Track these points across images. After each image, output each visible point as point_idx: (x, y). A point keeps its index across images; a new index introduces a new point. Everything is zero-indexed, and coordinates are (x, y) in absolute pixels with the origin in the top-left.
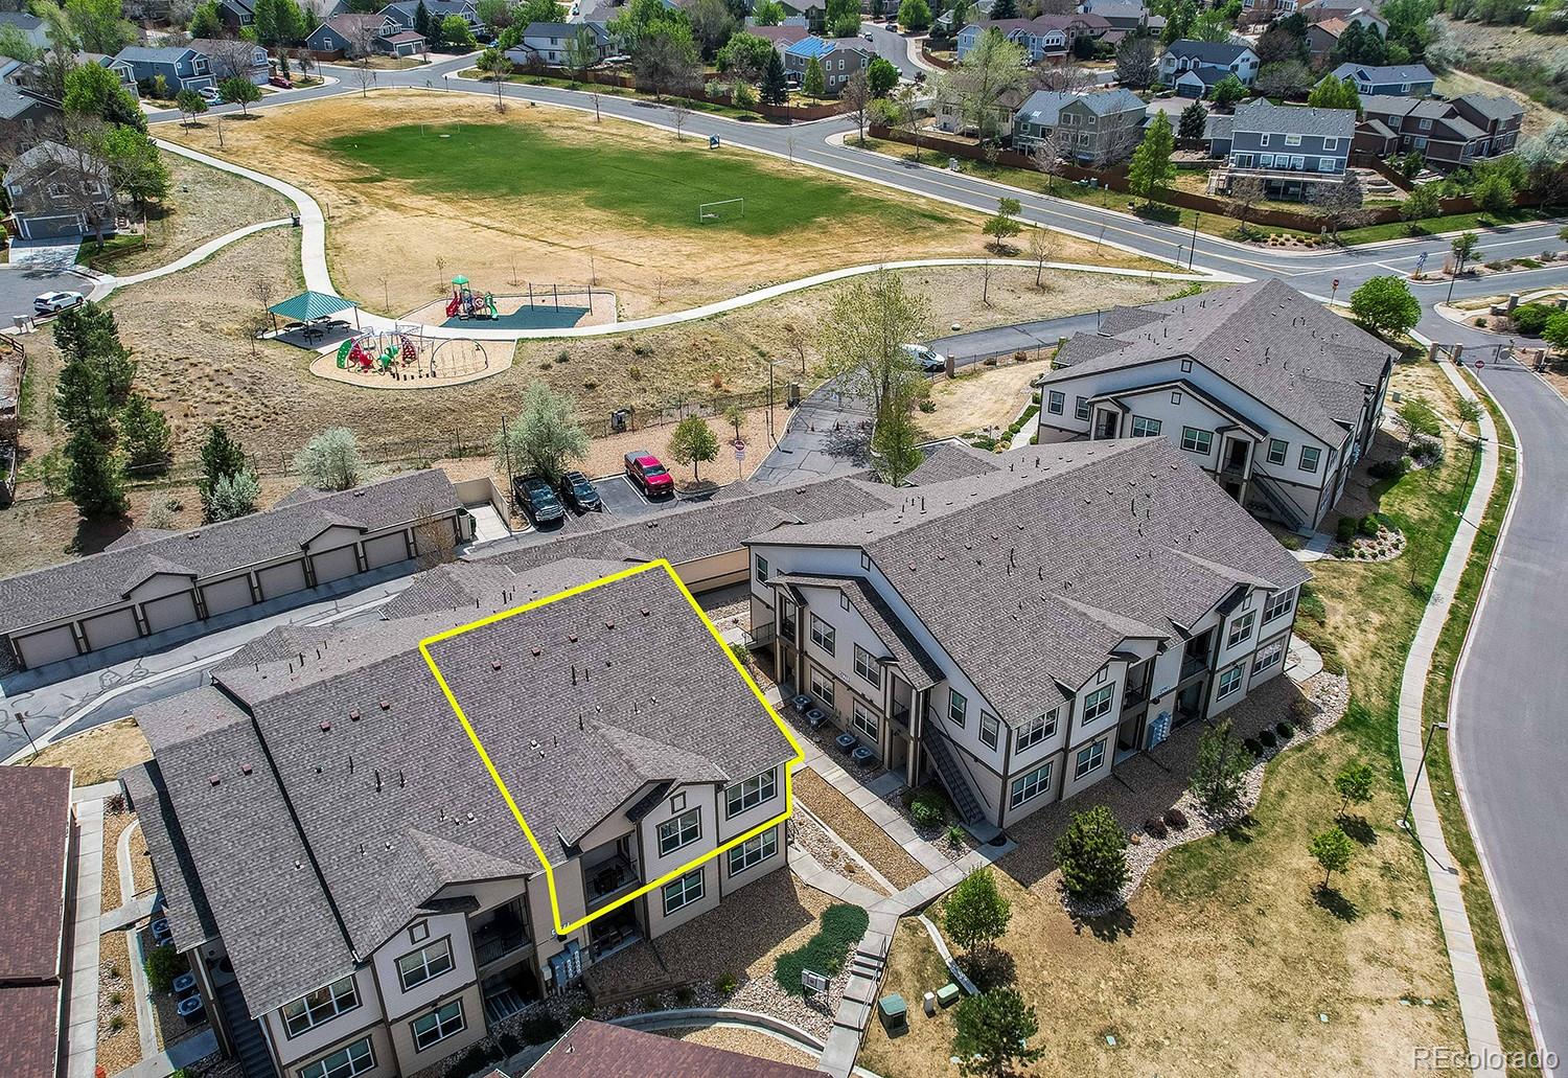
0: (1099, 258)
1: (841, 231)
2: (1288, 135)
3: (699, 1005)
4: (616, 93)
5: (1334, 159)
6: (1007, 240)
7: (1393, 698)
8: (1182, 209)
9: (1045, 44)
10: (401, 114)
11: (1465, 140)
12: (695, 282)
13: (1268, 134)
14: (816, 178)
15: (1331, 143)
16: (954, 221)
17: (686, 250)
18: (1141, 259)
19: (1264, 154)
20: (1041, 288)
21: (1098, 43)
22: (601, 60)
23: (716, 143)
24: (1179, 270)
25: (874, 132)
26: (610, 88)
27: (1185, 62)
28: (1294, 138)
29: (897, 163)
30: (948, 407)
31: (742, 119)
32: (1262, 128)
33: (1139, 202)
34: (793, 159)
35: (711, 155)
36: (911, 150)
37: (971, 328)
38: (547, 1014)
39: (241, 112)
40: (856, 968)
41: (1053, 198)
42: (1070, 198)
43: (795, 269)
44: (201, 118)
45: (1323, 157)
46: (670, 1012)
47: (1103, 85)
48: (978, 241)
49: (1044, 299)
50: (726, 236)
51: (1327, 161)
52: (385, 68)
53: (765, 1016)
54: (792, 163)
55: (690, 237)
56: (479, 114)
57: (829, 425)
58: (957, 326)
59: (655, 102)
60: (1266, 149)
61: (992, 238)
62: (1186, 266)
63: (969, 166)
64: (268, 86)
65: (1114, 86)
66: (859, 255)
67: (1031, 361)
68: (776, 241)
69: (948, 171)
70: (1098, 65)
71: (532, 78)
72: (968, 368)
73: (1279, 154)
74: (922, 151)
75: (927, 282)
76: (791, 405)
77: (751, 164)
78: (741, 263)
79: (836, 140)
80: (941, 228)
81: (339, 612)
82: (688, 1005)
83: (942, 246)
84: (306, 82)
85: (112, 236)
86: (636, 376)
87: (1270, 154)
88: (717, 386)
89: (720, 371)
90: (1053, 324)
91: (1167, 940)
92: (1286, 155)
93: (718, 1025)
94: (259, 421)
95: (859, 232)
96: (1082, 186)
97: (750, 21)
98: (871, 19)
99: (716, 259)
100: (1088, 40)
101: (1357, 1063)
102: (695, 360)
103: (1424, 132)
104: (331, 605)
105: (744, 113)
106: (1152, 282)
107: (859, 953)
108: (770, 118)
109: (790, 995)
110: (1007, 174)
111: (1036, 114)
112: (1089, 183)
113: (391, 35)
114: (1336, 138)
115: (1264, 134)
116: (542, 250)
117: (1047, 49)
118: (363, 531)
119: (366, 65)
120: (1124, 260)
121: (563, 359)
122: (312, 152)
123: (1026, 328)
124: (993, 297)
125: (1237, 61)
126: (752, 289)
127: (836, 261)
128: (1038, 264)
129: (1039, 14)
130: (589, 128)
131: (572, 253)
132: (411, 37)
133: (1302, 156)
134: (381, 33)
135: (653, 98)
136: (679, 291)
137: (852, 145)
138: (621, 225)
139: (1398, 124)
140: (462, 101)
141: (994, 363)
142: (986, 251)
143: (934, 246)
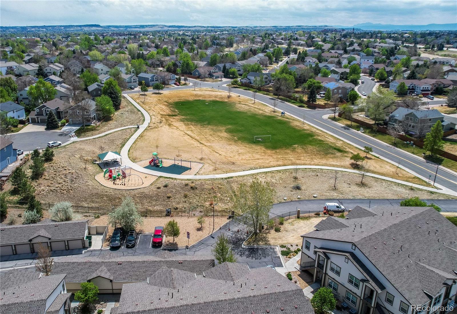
0: (395, 175)
1: (299, 151)
4: (267, 94)
8: (446, 159)
9: (422, 89)
10: (200, 96)
12: (233, 163)
14: (308, 130)
16: (346, 152)
17: (240, 151)
18: (415, 178)
20: (362, 184)
21: (446, 89)
22: (269, 84)
23: (283, 114)
24: (428, 185)
25: (340, 115)
26: (266, 93)
29: (342, 127)
30: (286, 231)
31: (300, 106)
33: (428, 153)
34: (305, 121)
35: (279, 118)
36: (349, 123)
37: (321, 198)
39: (158, 92)
41: (393, 147)
42: (400, 148)
43: (272, 164)
44: (146, 93)
47: (440, 105)
48: (348, 161)
49: (360, 189)
52: (209, 82)
54: (304, 123)
55: (246, 147)
56: (222, 98)
57: (236, 229)
58: (315, 196)
59: (276, 98)
61: (353, 161)
62: (432, 183)
63: (368, 131)
64: (173, 85)
65: (446, 105)
66: (300, 161)
67: (335, 216)
68: (274, 151)
69: (359, 132)
70: (443, 97)
71: (246, 88)
72: (307, 215)
74: (353, 124)
75: (317, 175)
76: (230, 218)
77: (289, 122)
78: (255, 158)
79: (326, 117)
80: (339, 154)
83: (334, 161)
84: (185, 84)
85: (89, 126)
86: (186, 196)
88: (211, 205)
89: (216, 199)
90: (355, 201)
94: (65, 191)
95: (306, 152)
96: (407, 144)
97: (320, 75)
98: (368, 76)
99: (247, 156)
100: (441, 88)
102: (210, 193)
105: (301, 104)
106: (412, 189)
108: (309, 107)
110: (380, 136)
111: (397, 115)
112: (410, 143)
113: (214, 73)
116: (196, 145)
117: (422, 91)
118: (50, 239)
119: (204, 81)
120: (406, 177)
121: (166, 186)
122: (167, 105)
123: (343, 201)
124: (338, 186)
126: (251, 169)
127: (290, 162)
129: (426, 78)
130: (250, 105)
131: (204, 148)
132: (221, 73)
134: (212, 72)
135: (277, 97)
136: (225, 166)
137: (330, 119)
138: (229, 140)
140: (219, 94)
141: (319, 215)
142: (350, 166)
143: (331, 161)
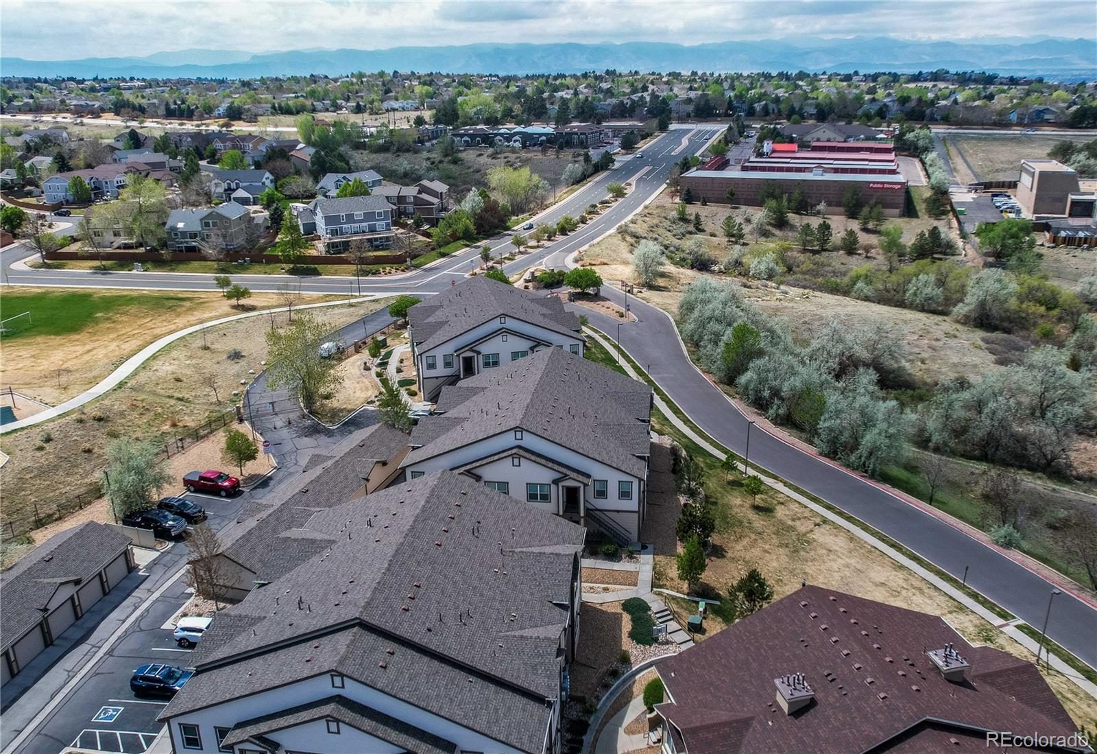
2: (355, 213)
3: (623, 674)
5: (383, 222)
6: (243, 301)
7: (686, 437)
8: (316, 266)
9: (116, 185)
11: (433, 204)
12: (68, 371)
13: (344, 214)
15: (380, 214)
16: (189, 299)
18: (326, 296)
19: (344, 226)
27: (229, 184)
28: (359, 214)
29: (92, 273)
32: (339, 211)
33: (285, 267)
34: (7, 284)
36: (96, 263)
38: (572, 721)
40: (660, 620)
42: (239, 273)
43: (127, 347)
45: (378, 223)
46: (616, 684)
48: (223, 306)
50: (39, 339)
51: (381, 224)
53: (653, 659)
57: (280, 423)
60: (345, 223)
61: (234, 302)
62: (358, 294)
63: (149, 266)
66: (158, 330)
69: (134, 272)
73: (353, 225)
74: (106, 262)
76: (241, 420)
78: (82, 352)
79: (21, 266)
80: (188, 303)
81: (100, 648)
82: (619, 678)
83: (204, 313)
86: (113, 436)
87: (348, 226)
88: (174, 425)
89: (165, 417)
91: (739, 547)
92: (357, 225)
93: (637, 677)
96: (241, 264)
99: (60, 354)
101: (830, 551)
103: (410, 203)
104: (84, 648)
106: (351, 306)
107: (656, 613)
109: (650, 646)
110: (183, 266)
111: (180, 225)
112: (245, 262)
114: (381, 211)
115: (341, 214)
118: (77, 582)
120: (318, 298)
121: (48, 440)
125: (264, 180)
126: (116, 365)
127: (147, 337)
128: (288, 309)
133: (365, 224)
136: (65, 379)
137: (39, 267)
139: (396, 201)
142: (237, 310)
143: (199, 315)
